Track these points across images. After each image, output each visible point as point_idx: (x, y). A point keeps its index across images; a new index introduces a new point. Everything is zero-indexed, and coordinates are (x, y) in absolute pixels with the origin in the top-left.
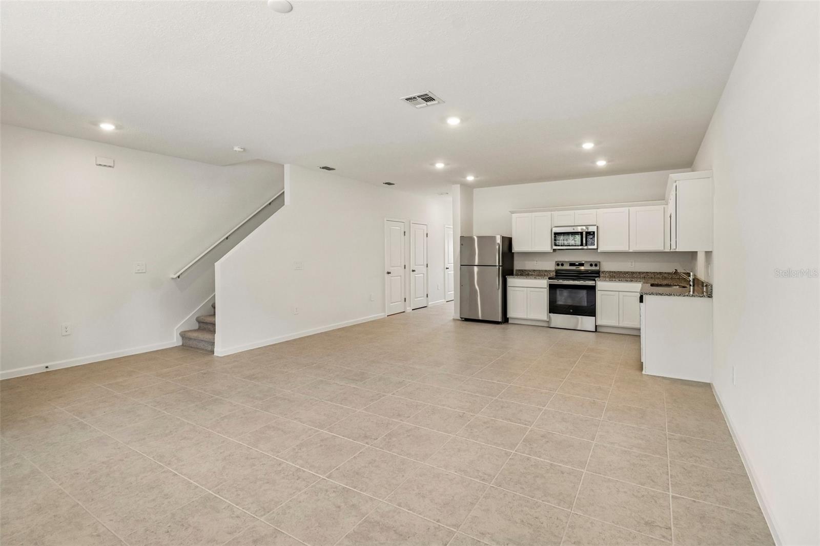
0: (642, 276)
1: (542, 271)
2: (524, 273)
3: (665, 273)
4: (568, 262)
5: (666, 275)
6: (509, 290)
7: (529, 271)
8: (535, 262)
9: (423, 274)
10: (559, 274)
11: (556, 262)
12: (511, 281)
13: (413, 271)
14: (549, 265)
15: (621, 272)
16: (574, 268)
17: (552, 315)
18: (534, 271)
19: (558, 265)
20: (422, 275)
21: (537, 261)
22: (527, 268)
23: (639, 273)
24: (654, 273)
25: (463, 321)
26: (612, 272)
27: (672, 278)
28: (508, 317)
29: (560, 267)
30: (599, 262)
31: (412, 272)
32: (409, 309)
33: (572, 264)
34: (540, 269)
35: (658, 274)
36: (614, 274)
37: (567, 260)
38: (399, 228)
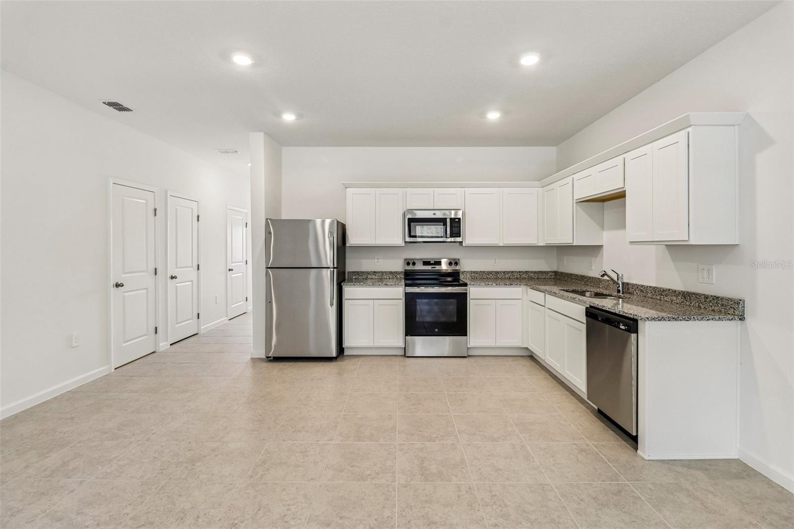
0: (507, 276)
1: (385, 272)
2: (361, 277)
3: (531, 272)
4: (422, 259)
5: (532, 275)
6: (346, 304)
7: (368, 273)
8: (376, 260)
9: (192, 281)
10: (410, 277)
11: (405, 259)
12: (349, 291)
13: (172, 278)
14: (397, 265)
15: (484, 272)
16: (429, 268)
17: (408, 338)
18: (375, 273)
19: (408, 264)
20: (190, 283)
21: (378, 259)
22: (364, 269)
23: (504, 272)
24: (520, 272)
25: (271, 361)
26: (474, 272)
27: (538, 278)
28: (343, 347)
29: (410, 268)
30: (459, 259)
31: (169, 280)
32: (164, 346)
33: (426, 263)
34: (383, 270)
35: (524, 274)
36: (476, 275)
37: (418, 257)
38: (145, 201)
